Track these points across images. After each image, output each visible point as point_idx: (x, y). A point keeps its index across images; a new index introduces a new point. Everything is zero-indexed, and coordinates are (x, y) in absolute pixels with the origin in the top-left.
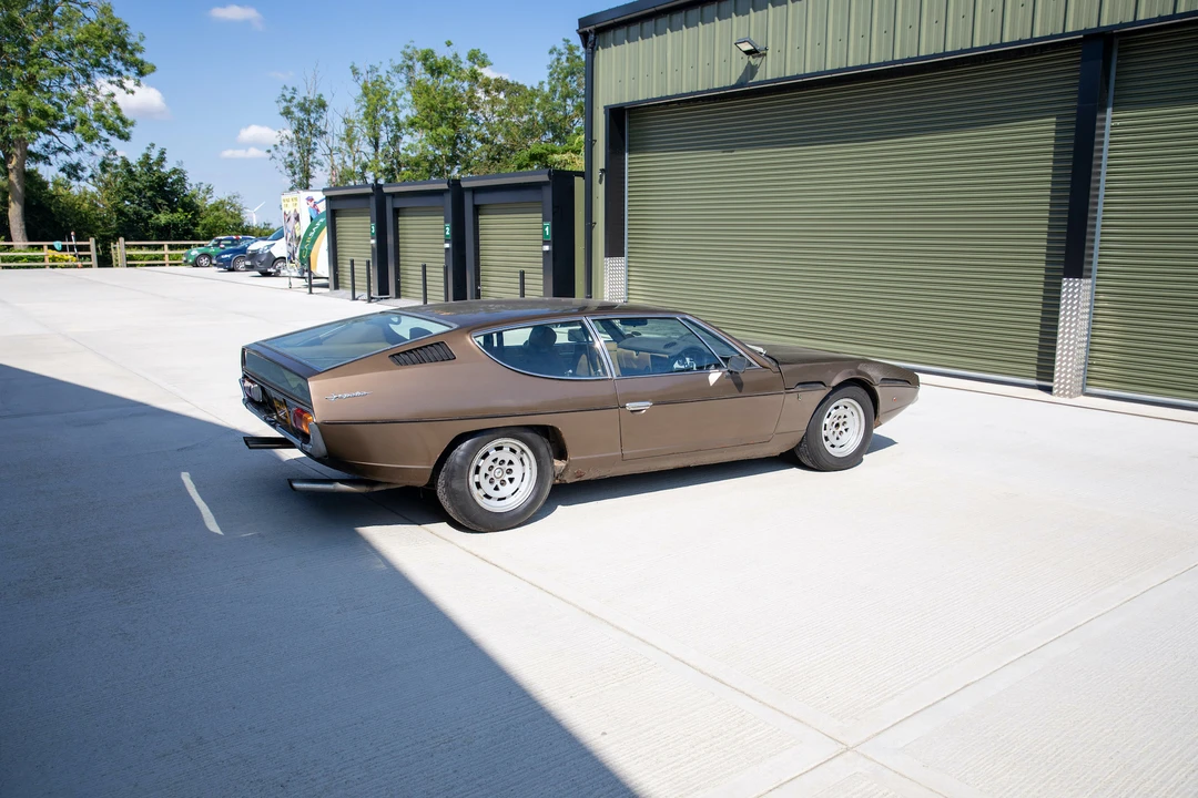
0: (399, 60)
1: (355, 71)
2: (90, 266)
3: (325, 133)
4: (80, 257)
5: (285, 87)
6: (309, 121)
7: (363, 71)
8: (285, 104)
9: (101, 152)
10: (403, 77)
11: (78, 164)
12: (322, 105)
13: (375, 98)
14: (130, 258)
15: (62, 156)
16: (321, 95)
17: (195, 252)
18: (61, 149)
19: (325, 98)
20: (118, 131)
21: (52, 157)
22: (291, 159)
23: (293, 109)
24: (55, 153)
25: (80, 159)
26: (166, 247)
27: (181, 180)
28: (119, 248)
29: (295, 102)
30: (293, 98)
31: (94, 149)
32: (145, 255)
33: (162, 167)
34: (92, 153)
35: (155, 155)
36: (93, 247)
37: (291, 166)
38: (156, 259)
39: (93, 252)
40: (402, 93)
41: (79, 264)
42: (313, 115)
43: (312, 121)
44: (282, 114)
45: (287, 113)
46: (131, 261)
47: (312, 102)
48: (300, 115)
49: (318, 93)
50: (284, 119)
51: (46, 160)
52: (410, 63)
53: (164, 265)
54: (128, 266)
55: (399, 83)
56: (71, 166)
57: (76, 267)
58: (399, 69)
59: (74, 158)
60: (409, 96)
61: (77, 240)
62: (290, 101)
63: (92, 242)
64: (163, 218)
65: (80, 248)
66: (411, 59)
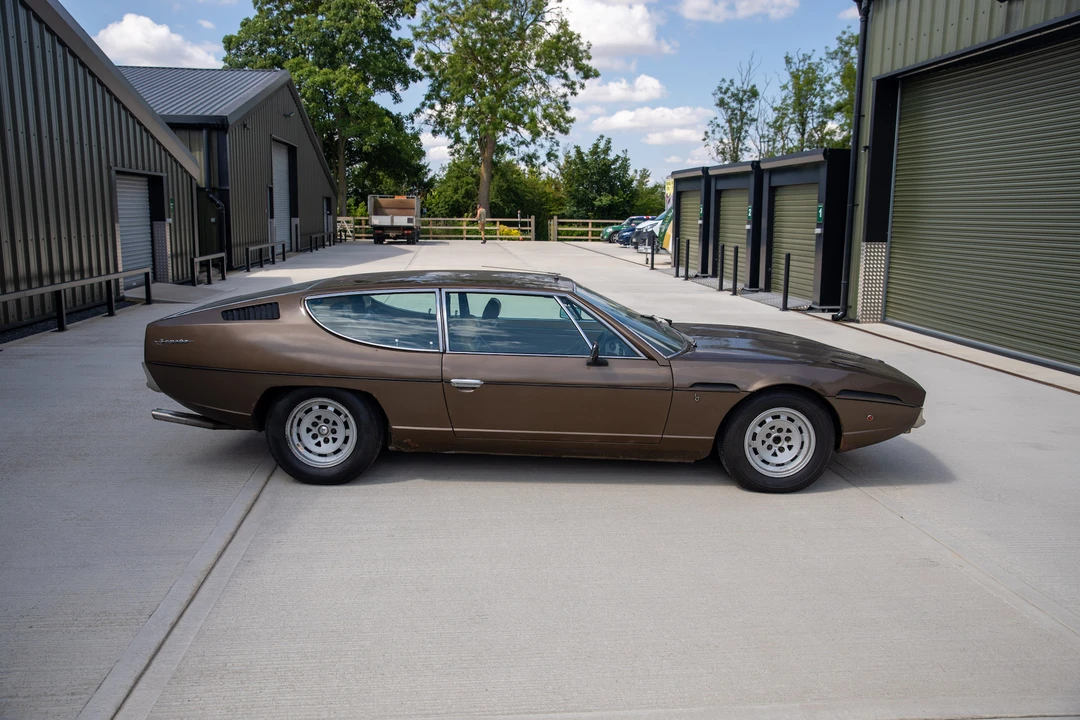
0: (834, 46)
1: (788, 61)
2: (529, 239)
3: (756, 120)
4: (522, 231)
5: (723, 80)
6: (741, 110)
7: (795, 60)
8: (721, 96)
9: (547, 144)
10: (837, 62)
11: (534, 154)
12: (754, 94)
13: (805, 84)
14: (559, 234)
15: (523, 147)
16: (754, 86)
17: (610, 230)
18: (523, 143)
19: (757, 88)
20: (559, 126)
21: (516, 149)
22: (722, 146)
23: (727, 100)
24: (518, 145)
25: (536, 150)
26: (590, 225)
27: (625, 167)
28: (553, 225)
29: (729, 94)
30: (728, 89)
31: (544, 142)
32: (574, 232)
33: (608, 155)
34: (542, 146)
35: (602, 145)
36: (533, 224)
37: (723, 153)
38: (582, 235)
39: (533, 228)
40: (830, 78)
41: (521, 237)
42: (746, 105)
43: (744, 110)
44: (717, 105)
45: (722, 104)
46: (562, 237)
47: (745, 92)
48: (734, 105)
49: (751, 84)
50: (717, 108)
51: (511, 151)
52: (847, 49)
53: (587, 240)
54: (558, 240)
55: (831, 69)
56: (528, 156)
57: (518, 239)
58: (833, 56)
59: (531, 149)
60: (837, 80)
61: (522, 217)
62: (725, 93)
63: (532, 220)
64: (605, 200)
65: (524, 224)
66: (847, 43)
